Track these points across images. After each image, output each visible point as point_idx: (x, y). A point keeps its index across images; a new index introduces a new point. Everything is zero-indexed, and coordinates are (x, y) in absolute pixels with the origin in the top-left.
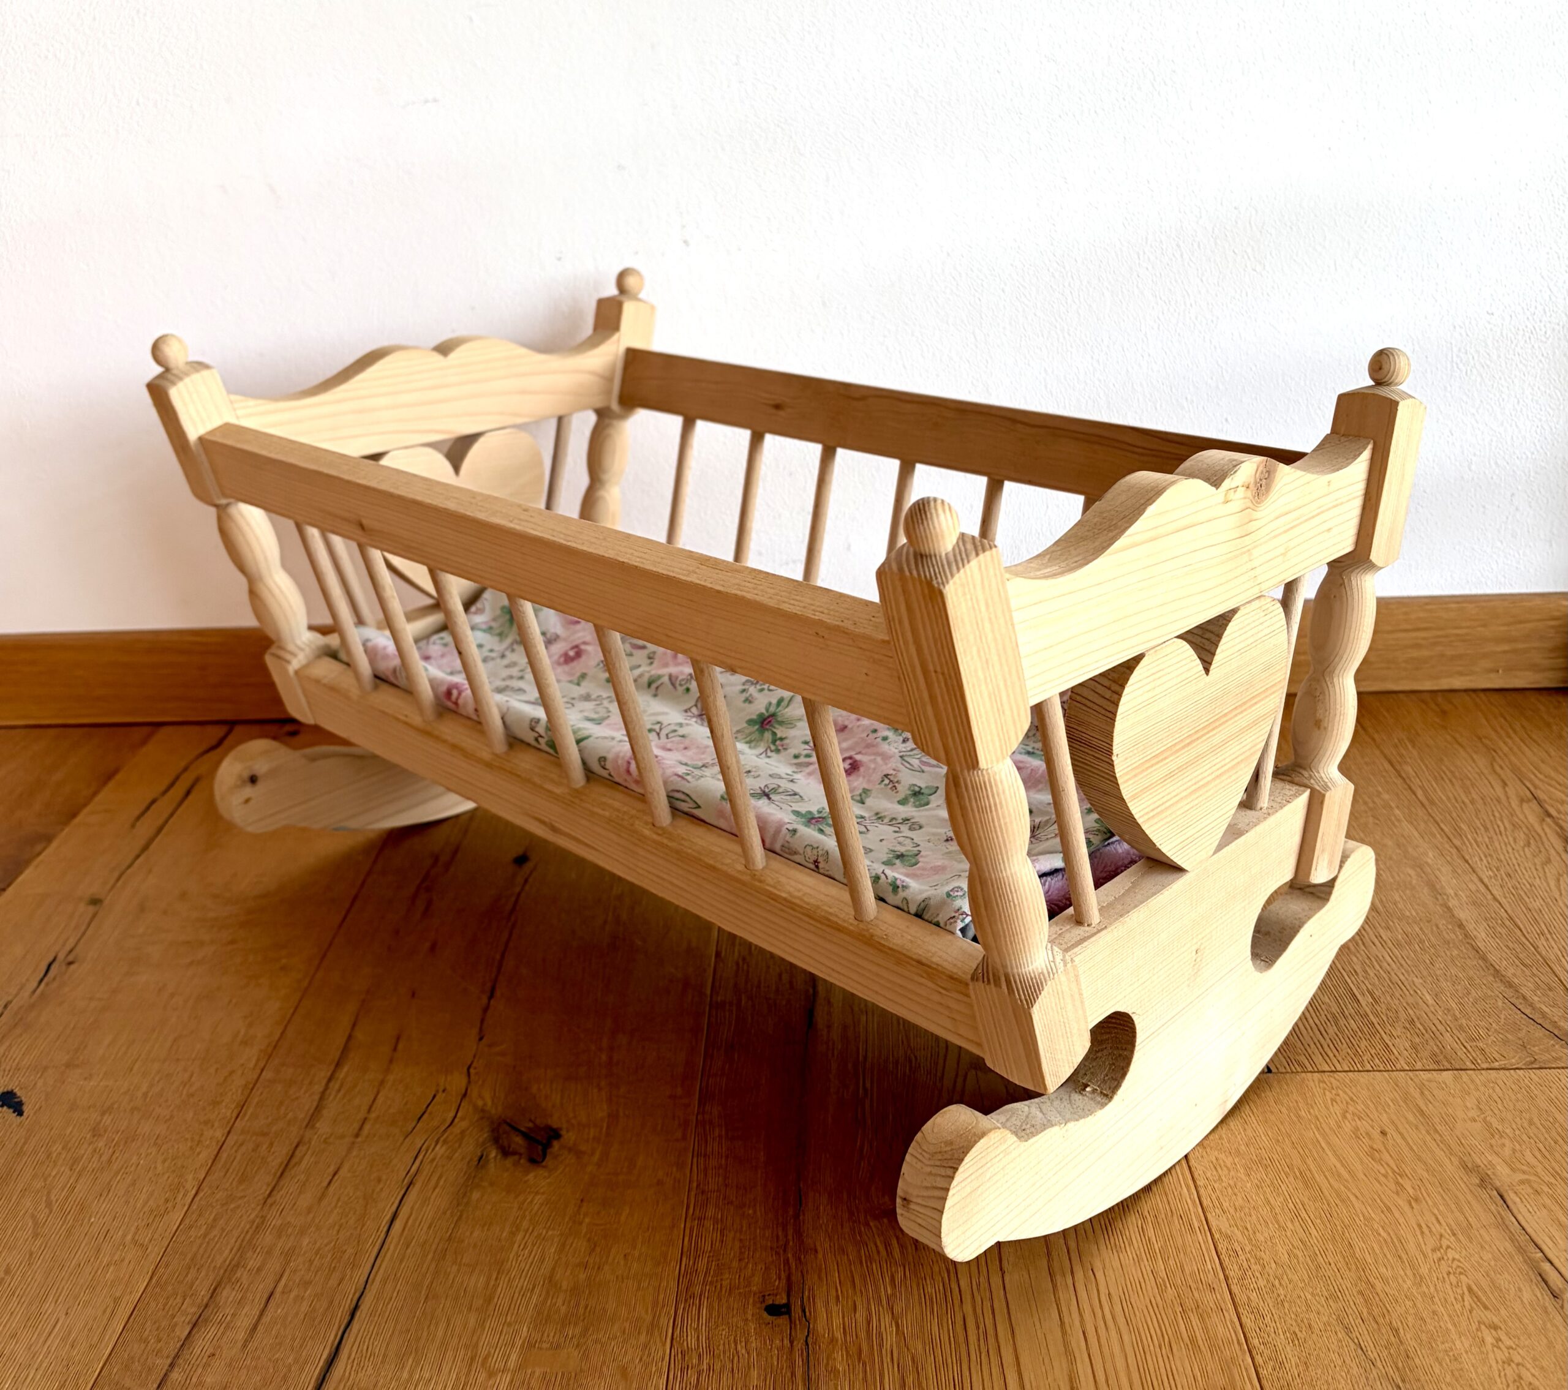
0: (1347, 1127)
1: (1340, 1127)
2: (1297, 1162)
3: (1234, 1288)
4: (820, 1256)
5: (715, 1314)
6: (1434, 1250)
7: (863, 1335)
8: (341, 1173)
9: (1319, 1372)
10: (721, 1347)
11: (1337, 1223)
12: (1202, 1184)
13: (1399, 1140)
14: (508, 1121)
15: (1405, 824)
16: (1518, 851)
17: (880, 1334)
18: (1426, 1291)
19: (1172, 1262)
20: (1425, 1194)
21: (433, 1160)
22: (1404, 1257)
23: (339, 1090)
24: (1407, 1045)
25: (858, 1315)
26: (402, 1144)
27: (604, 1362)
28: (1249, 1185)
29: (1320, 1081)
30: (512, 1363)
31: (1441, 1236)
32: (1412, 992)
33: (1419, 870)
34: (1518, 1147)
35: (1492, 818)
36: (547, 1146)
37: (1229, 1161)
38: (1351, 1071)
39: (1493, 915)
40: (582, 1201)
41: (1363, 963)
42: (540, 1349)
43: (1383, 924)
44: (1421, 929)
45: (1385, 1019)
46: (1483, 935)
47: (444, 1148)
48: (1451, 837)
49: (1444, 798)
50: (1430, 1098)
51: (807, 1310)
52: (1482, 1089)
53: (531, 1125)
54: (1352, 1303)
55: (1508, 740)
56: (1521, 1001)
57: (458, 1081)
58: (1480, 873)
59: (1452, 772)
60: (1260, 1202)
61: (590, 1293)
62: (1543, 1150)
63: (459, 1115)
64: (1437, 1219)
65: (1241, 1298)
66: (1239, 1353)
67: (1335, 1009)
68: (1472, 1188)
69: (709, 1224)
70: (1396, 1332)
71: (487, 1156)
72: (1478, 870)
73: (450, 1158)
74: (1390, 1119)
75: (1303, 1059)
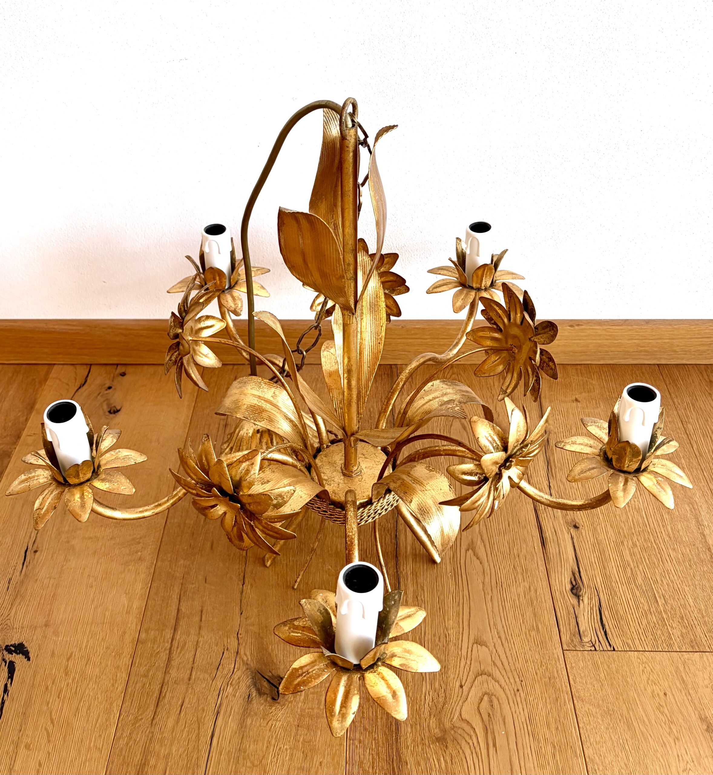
0: (649, 690)
1: (645, 689)
2: (625, 712)
4: (409, 767)
8: (185, 703)
11: (642, 753)
12: (581, 726)
13: (672, 700)
14: (259, 671)
20: (681, 735)
21: (227, 696)
24: (679, 633)
26: (211, 686)
28: (602, 728)
29: (637, 658)
31: (688, 761)
32: (683, 597)
33: (691, 506)
36: (278, 688)
37: (594, 711)
38: (652, 651)
40: (298, 726)
41: (661, 575)
43: (672, 547)
44: (690, 551)
45: (670, 615)
47: (231, 688)
50: (688, 671)
53: (270, 674)
57: (233, 643)
60: (607, 739)
63: (236, 667)
64: (686, 752)
67: (646, 608)
68: (703, 732)
71: (252, 695)
73: (235, 696)
74: (669, 684)
75: (630, 642)
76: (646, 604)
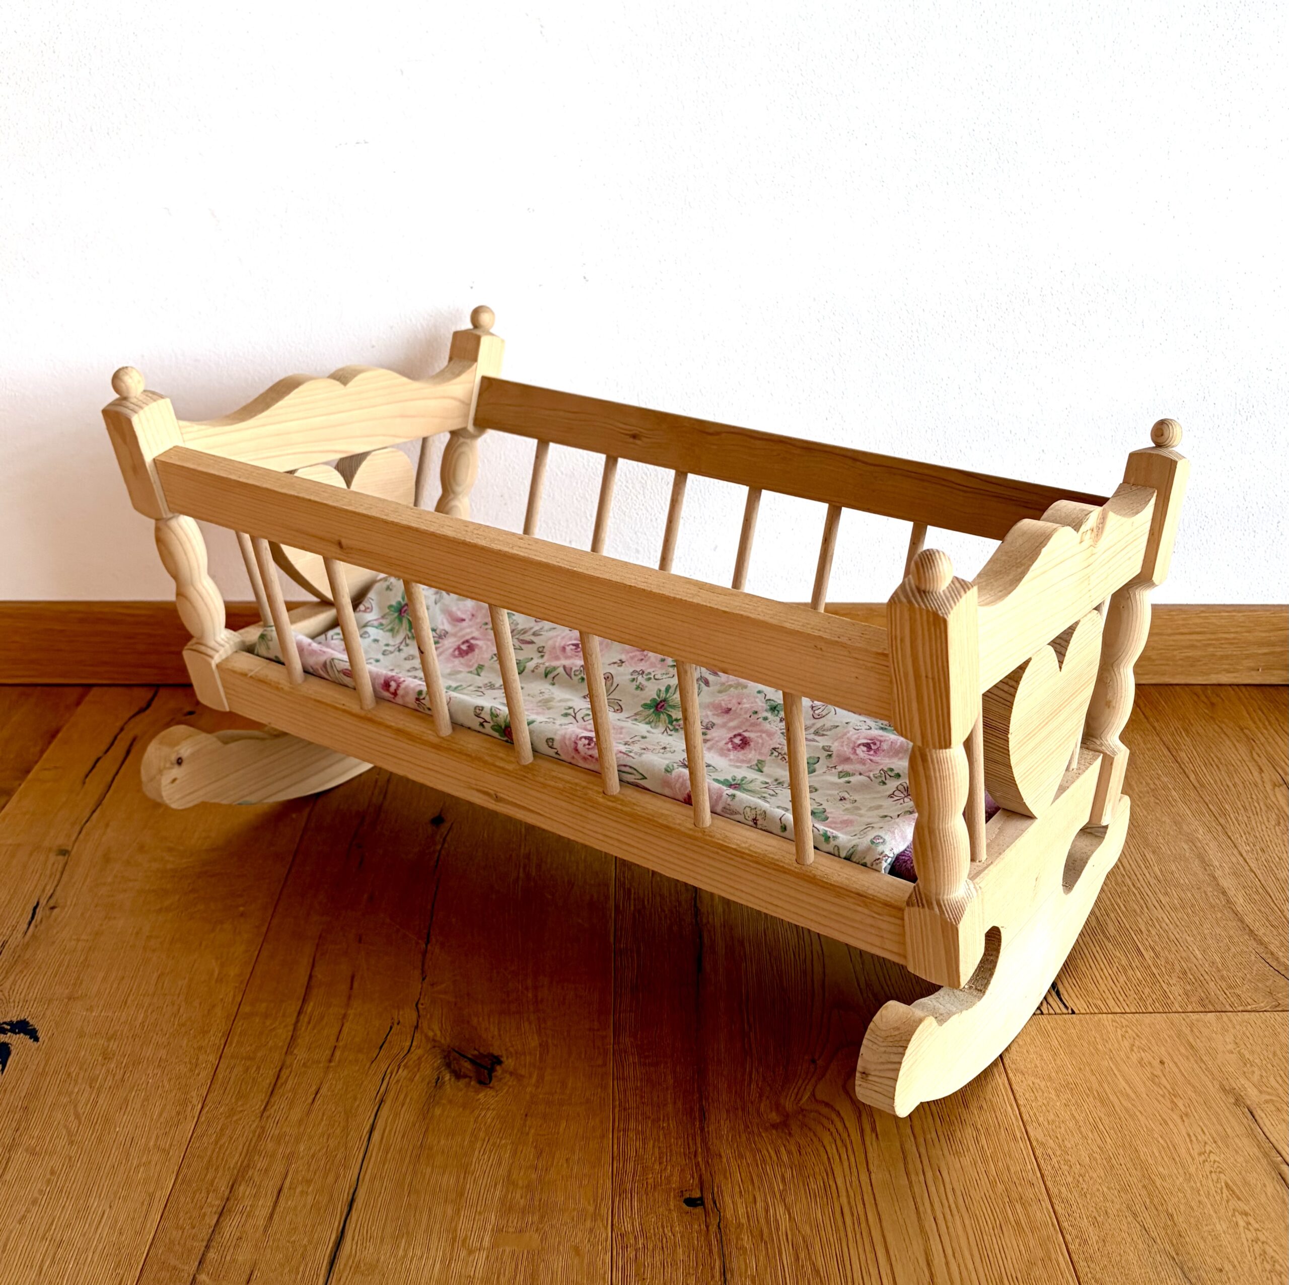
0: (1134, 1057)
1: (1128, 1058)
2: (1095, 1085)
3: (1049, 1184)
4: (724, 1160)
5: (644, 1205)
6: (1200, 1154)
7: (763, 1221)
8: (321, 1091)
9: (1114, 1247)
10: (652, 1231)
11: (1126, 1133)
12: (1022, 1103)
13: (1175, 1069)
14: (456, 1049)
15: (1180, 804)
16: (1270, 829)
17: (776, 1221)
18: (1194, 1185)
19: (1000, 1164)
20: (1193, 1110)
21: (398, 1081)
22: (1177, 1159)
23: (309, 1023)
24: (1181, 992)
25: (758, 1204)
26: (369, 1068)
27: (559, 1243)
28: (1058, 1104)
29: (1113, 1021)
30: (486, 1243)
31: (1206, 1143)
32: (1185, 948)
33: (1191, 844)
34: (1264, 1074)
35: (1250, 800)
36: (492, 1070)
37: (1043, 1084)
38: (1137, 1013)
39: (1250, 884)
40: (526, 1115)
41: (1146, 923)
42: (507, 1232)
43: (1163, 891)
44: (1193, 895)
45: (1164, 970)
46: (1242, 901)
47: (406, 1072)
48: (1217, 816)
49: (1212, 781)
50: (1198, 1034)
51: (717, 1202)
52: (1238, 1027)
53: (476, 1053)
54: (1138, 1195)
55: (1265, 731)
56: (1269, 956)
57: (409, 1016)
58: (1240, 849)
59: (1219, 759)
60: (1067, 1117)
61: (542, 1189)
62: (1283, 1075)
63: (415, 1043)
64: (1202, 1130)
65: (1054, 1191)
66: (1053, 1233)
67: (1124, 962)
68: (1228, 1105)
69: (632, 1134)
70: (1171, 1216)
71: (443, 1078)
72: (1237, 845)
73: (412, 1080)
74: (1167, 1051)
75: (1099, 1002)
76: (1123, 958)
